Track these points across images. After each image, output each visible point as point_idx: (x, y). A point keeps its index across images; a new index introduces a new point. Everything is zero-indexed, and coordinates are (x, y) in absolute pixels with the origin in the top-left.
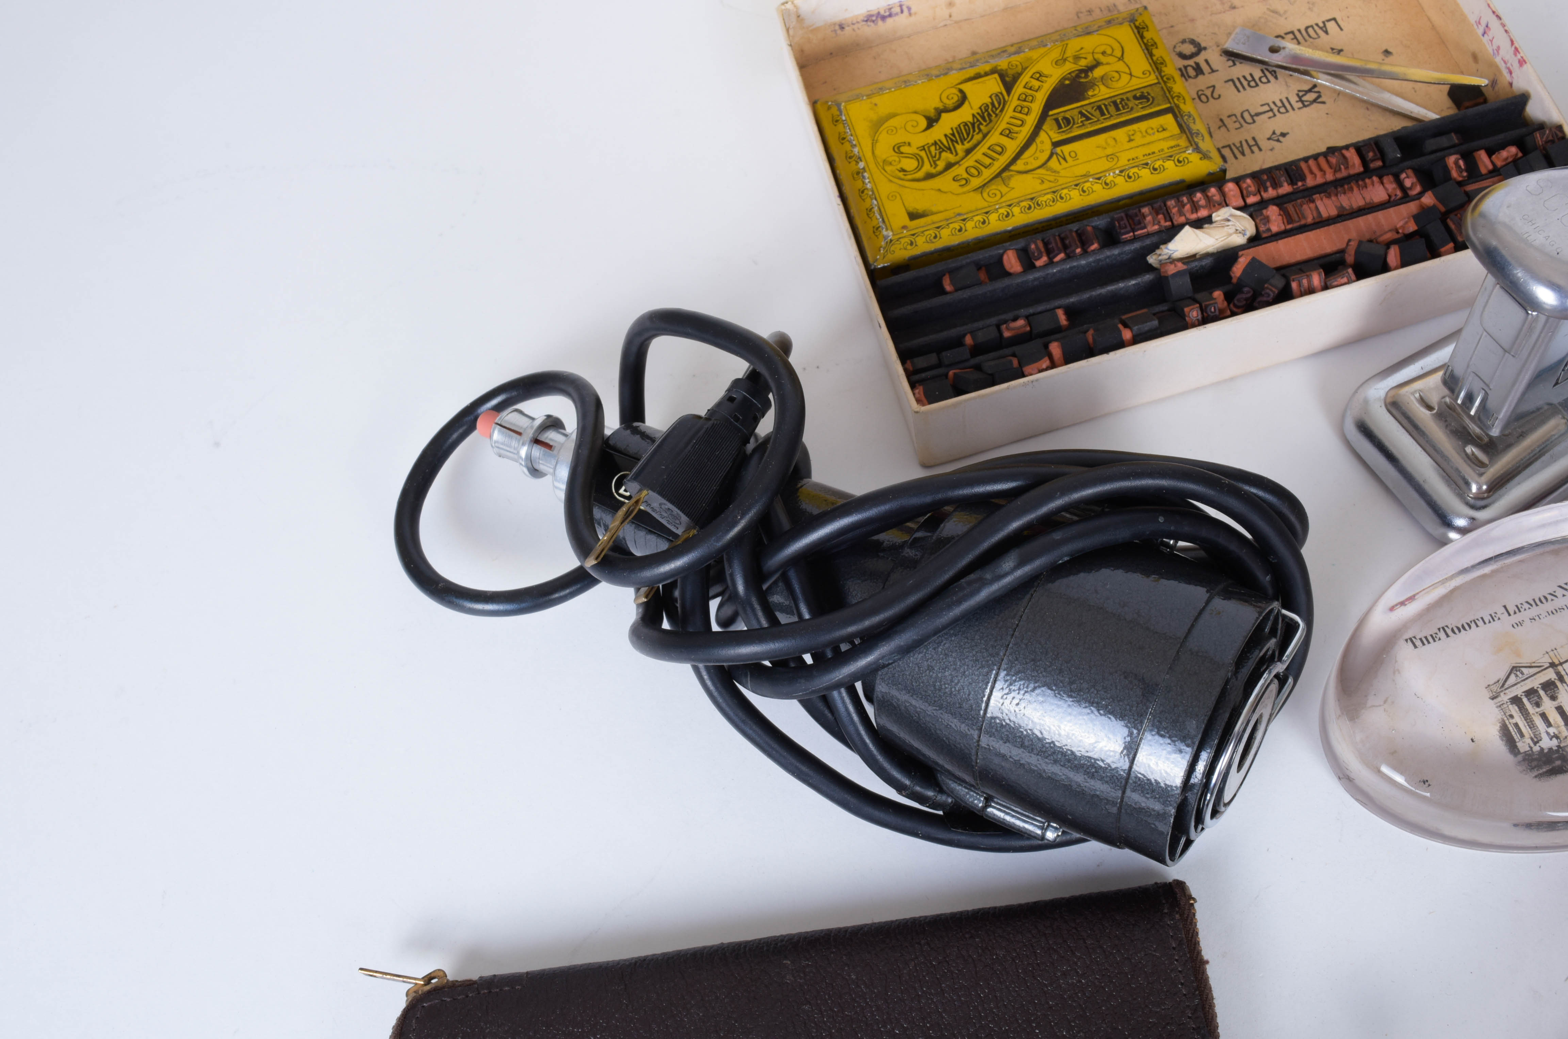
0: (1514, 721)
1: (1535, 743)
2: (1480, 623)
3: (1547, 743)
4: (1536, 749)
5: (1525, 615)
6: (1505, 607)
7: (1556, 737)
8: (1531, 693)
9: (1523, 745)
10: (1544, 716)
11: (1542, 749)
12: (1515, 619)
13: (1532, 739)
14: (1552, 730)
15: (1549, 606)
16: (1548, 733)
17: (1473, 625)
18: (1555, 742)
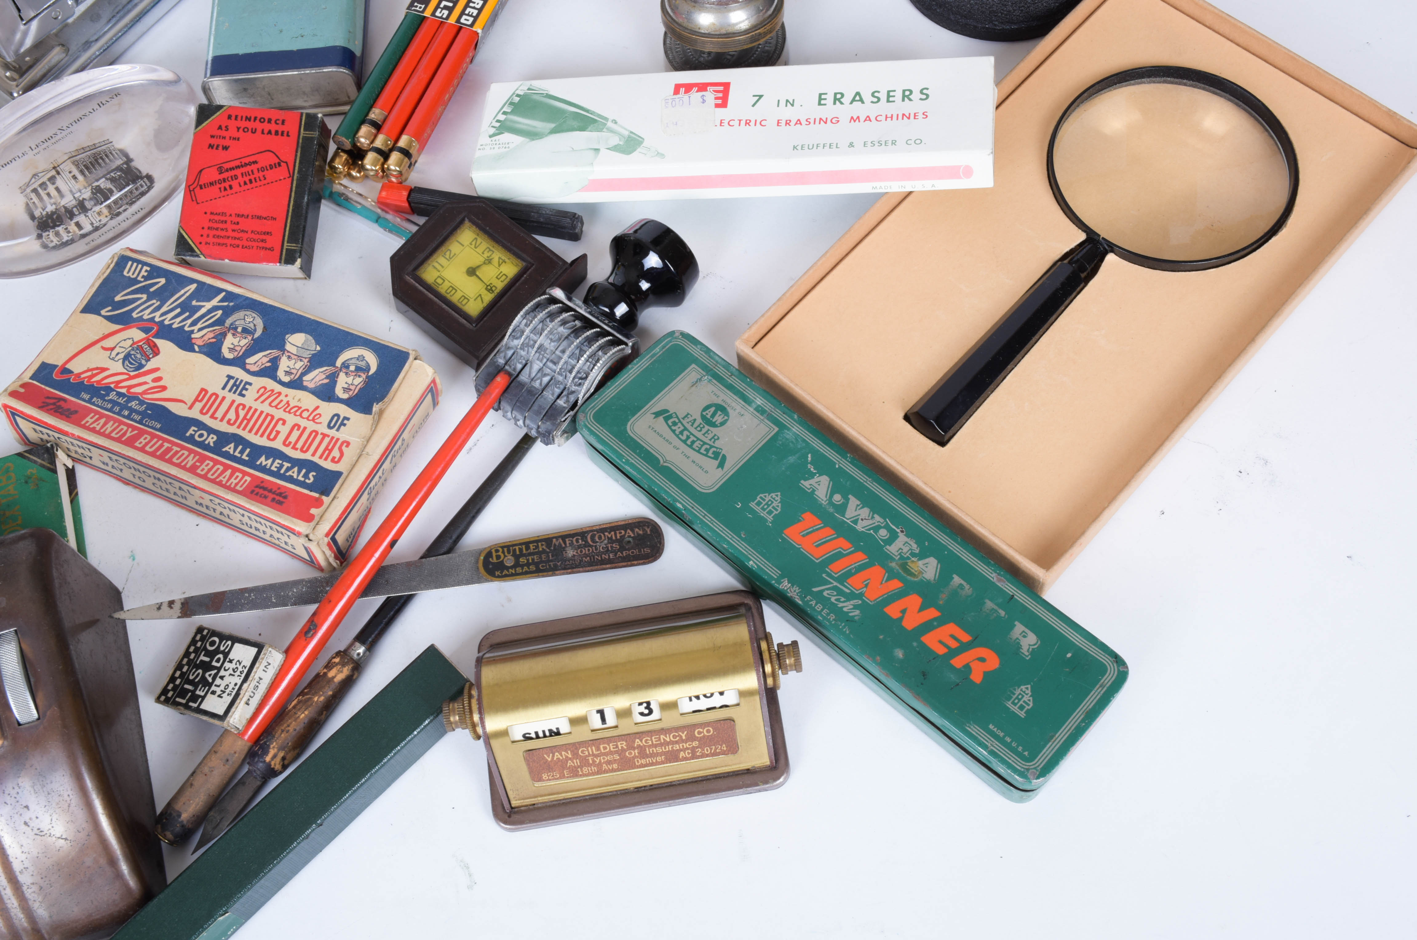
0: (32, 201)
1: (44, 210)
2: (17, 159)
3: (50, 208)
4: (44, 213)
5: (41, 148)
6: (30, 147)
7: (55, 204)
8: (43, 185)
9: (37, 213)
10: (48, 195)
11: (47, 213)
12: (35, 151)
13: (42, 208)
14: (52, 201)
15: (53, 141)
16: (50, 203)
17: (13, 161)
18: (54, 207)
